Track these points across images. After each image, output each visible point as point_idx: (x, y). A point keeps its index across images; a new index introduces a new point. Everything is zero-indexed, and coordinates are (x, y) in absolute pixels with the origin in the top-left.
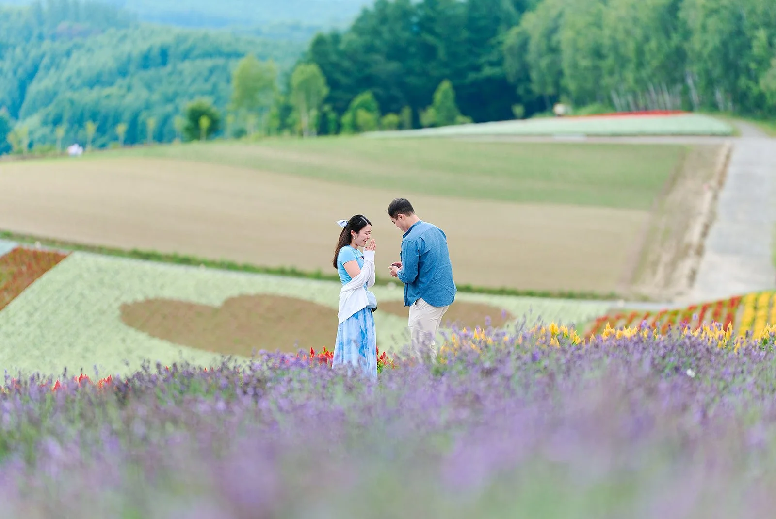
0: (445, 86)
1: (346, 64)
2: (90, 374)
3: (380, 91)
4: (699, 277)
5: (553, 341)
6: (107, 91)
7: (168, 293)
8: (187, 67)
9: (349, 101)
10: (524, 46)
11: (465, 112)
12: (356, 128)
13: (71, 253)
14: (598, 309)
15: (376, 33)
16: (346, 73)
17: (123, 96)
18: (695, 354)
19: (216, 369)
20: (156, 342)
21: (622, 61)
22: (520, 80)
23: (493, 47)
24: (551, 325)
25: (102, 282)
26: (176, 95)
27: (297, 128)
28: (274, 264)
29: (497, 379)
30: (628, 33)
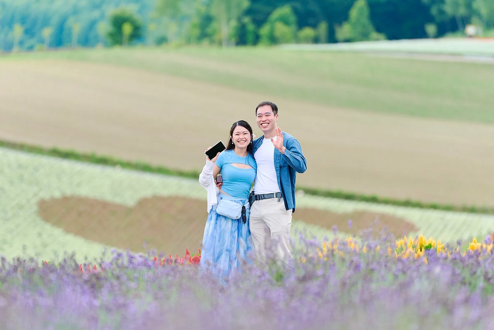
3: (299, 6)
7: (84, 191)
9: (268, 14)
11: (379, 30)
12: (274, 40)
20: (70, 238)
25: (21, 178)
27: (216, 37)
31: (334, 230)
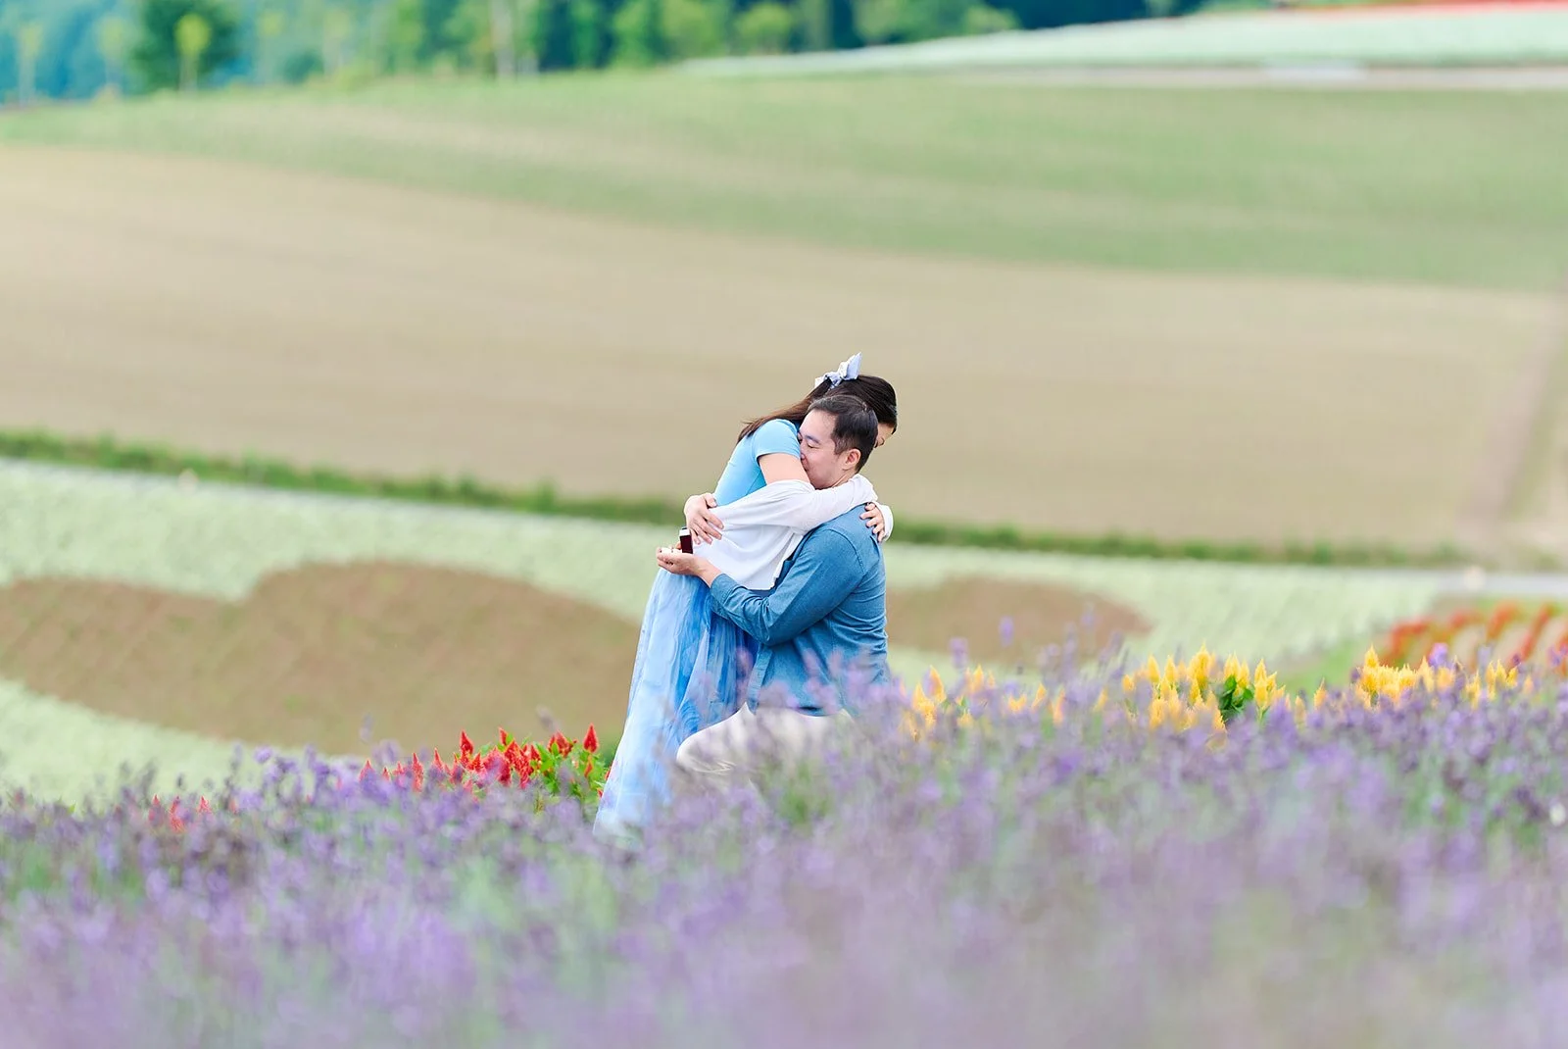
7: (85, 560)
12: (660, 48)
20: (47, 711)
27: (478, 48)
28: (410, 466)
31: (958, 653)
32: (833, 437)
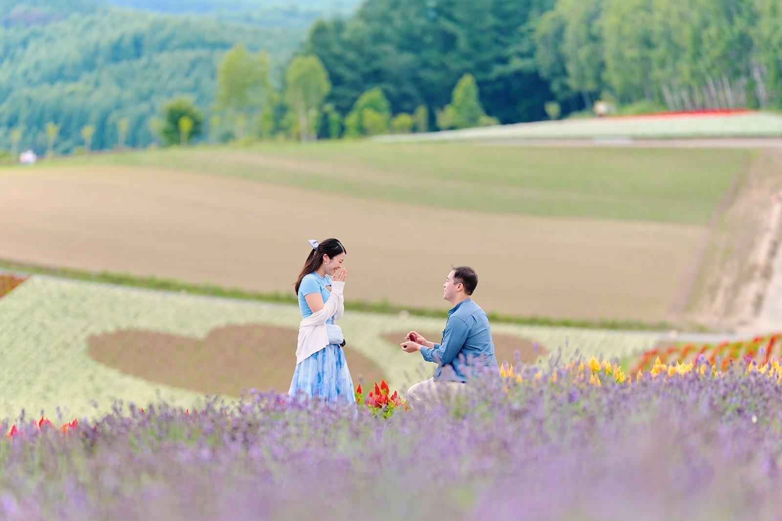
0: (467, 83)
1: (351, 56)
2: (51, 416)
3: (391, 88)
4: (767, 303)
5: (592, 379)
6: (71, 87)
7: (144, 323)
8: (164, 59)
9: (354, 100)
10: (559, 34)
11: (489, 113)
12: (363, 131)
13: (29, 276)
14: (647, 341)
15: (386, 19)
16: (352, 66)
17: (89, 94)
18: (761, 394)
19: (199, 411)
20: (129, 380)
21: (676, 50)
22: (554, 75)
23: (522, 35)
24: (591, 360)
25: (66, 311)
26: (152, 92)
27: (294, 131)
28: (267, 290)
29: (528, 422)
30: (683, 17)
32: (453, 278)
